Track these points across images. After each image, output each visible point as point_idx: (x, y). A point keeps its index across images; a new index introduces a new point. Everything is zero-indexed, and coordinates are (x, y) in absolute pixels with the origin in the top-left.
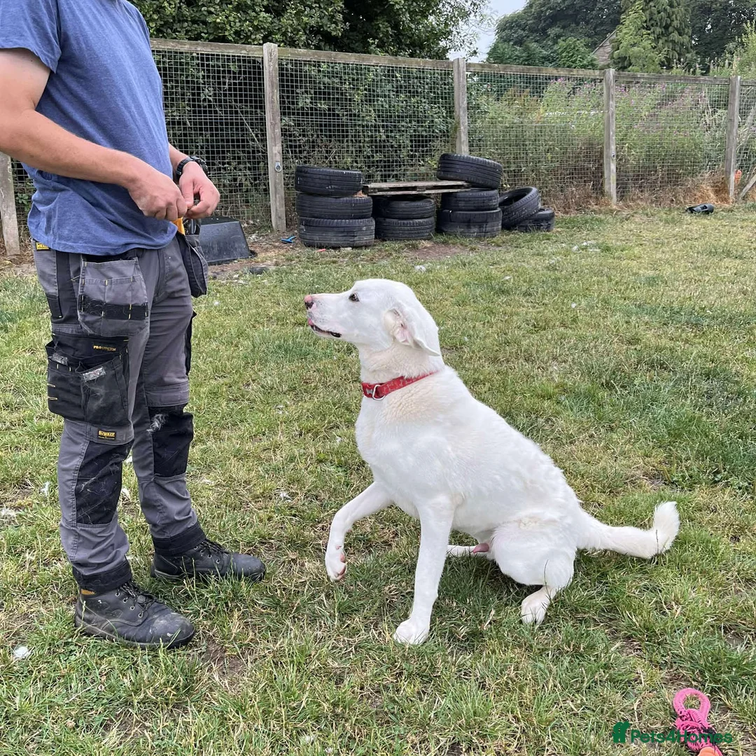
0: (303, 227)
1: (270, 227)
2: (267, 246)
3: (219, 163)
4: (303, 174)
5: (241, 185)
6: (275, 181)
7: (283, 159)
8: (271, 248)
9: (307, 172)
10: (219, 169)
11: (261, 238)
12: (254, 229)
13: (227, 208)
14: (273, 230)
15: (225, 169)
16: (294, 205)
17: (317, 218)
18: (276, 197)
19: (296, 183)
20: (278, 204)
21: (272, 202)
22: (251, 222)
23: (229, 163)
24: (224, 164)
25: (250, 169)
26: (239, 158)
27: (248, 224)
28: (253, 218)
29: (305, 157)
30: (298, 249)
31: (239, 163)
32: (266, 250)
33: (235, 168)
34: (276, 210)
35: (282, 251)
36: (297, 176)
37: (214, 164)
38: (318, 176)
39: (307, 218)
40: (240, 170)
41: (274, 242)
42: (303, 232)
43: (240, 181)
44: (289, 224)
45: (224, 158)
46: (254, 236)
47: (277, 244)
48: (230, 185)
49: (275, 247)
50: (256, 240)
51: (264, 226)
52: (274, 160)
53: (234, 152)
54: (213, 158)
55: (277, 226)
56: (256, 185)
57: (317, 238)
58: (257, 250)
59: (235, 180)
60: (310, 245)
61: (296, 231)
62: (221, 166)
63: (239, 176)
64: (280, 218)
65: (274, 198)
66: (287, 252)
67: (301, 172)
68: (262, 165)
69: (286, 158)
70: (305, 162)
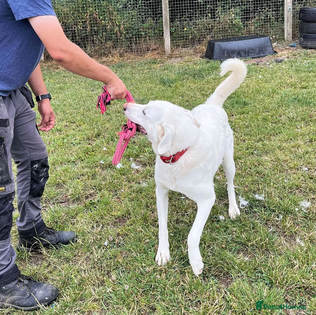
0: (302, 39)
1: (284, 39)
2: (282, 48)
3: (260, 9)
4: (304, 12)
5: (270, 19)
6: (288, 16)
7: (293, 4)
8: (284, 50)
9: (306, 11)
10: (260, 12)
11: (279, 45)
12: (276, 40)
13: (262, 30)
14: (285, 41)
15: (262, 11)
16: (297, 27)
17: (310, 34)
18: (288, 24)
19: (300, 16)
20: (288, 27)
21: (285, 26)
22: (274, 37)
23: (265, 9)
24: (262, 9)
25: (275, 11)
26: (270, 6)
27: (272, 38)
28: (275, 35)
29: (305, 3)
30: (298, 50)
31: (270, 8)
32: (282, 50)
33: (267, 11)
34: (287, 30)
35: (290, 51)
36: (300, 13)
37: (257, 9)
38: (312, 13)
39: (305, 34)
40: (270, 11)
41: (285, 46)
42: (301, 41)
43: (269, 17)
44: (294, 36)
45: (262, 6)
46: (275, 44)
47: (287, 47)
48: (264, 19)
49: (286, 49)
50: (276, 46)
51: (281, 38)
52: (288, 5)
53: (267, 3)
54: (257, 7)
55: (287, 38)
56: (277, 18)
57: (309, 44)
58: (277, 51)
59: (267, 16)
60: (305, 48)
61: (297, 41)
62: (260, 10)
63: (269, 14)
64: (289, 34)
65: (287, 25)
66: (293, 51)
67: (303, 11)
68: (281, 8)
69: (294, 4)
70: (304, 5)
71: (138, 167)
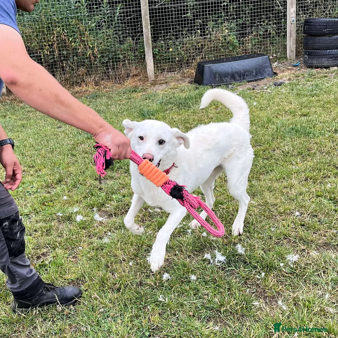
0: (306, 56)
1: (286, 58)
2: (283, 69)
3: (258, 22)
4: (309, 24)
5: (270, 34)
6: (291, 30)
7: (296, 15)
8: (286, 70)
9: (312, 22)
10: (258, 26)
11: (280, 64)
12: (277, 59)
13: (261, 48)
14: (287, 59)
15: (261, 25)
16: (301, 43)
17: (316, 50)
18: (290, 39)
19: (304, 30)
20: (291, 43)
21: (288, 43)
22: (275, 55)
23: (264, 22)
24: (260, 22)
25: (276, 23)
26: (270, 17)
27: (272, 57)
28: (276, 53)
29: (310, 13)
30: (302, 70)
31: (270, 21)
32: (283, 71)
33: (267, 24)
34: (290, 47)
35: (293, 72)
36: (305, 25)
37: (255, 23)
38: (319, 24)
39: (310, 51)
40: (270, 25)
41: (287, 66)
42: (306, 59)
43: (270, 31)
44: (298, 54)
45: (261, 19)
46: (276, 63)
47: (289, 67)
48: (263, 35)
49: (289, 69)
50: (277, 66)
51: (283, 57)
52: (291, 17)
53: (267, 15)
54: (255, 20)
55: (290, 56)
56: (279, 33)
57: (315, 62)
58: (278, 72)
59: (267, 31)
60: (311, 67)
61: (302, 59)
62: (258, 23)
63: (269, 28)
64: (292, 51)
65: (289, 40)
66: (295, 72)
67: (308, 22)
68: (283, 20)
69: (298, 15)
70: (310, 16)
71: (102, 219)
